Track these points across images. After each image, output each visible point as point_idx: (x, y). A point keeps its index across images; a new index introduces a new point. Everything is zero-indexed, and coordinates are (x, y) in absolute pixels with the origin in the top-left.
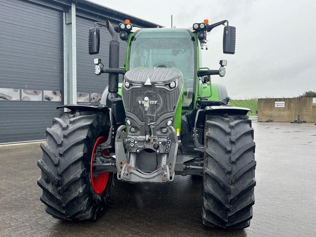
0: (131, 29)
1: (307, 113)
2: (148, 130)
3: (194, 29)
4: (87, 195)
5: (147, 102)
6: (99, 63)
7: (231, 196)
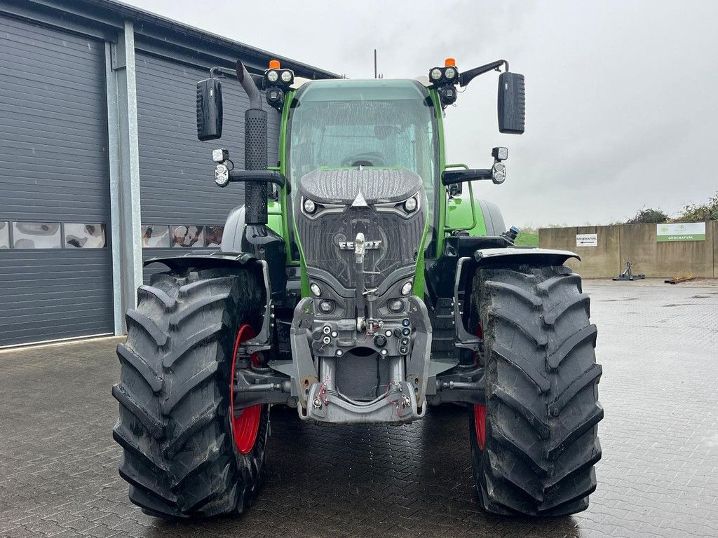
0: (291, 82)
1: (647, 257)
2: (361, 306)
3: (431, 79)
4: (226, 458)
5: (361, 245)
6: (224, 160)
7: (552, 443)
